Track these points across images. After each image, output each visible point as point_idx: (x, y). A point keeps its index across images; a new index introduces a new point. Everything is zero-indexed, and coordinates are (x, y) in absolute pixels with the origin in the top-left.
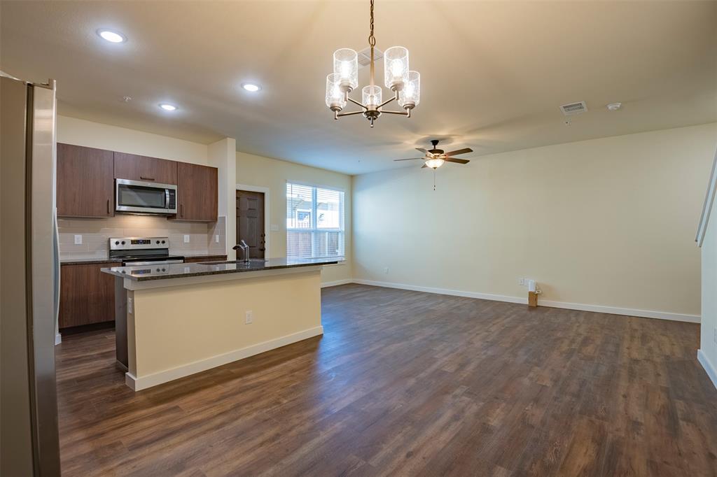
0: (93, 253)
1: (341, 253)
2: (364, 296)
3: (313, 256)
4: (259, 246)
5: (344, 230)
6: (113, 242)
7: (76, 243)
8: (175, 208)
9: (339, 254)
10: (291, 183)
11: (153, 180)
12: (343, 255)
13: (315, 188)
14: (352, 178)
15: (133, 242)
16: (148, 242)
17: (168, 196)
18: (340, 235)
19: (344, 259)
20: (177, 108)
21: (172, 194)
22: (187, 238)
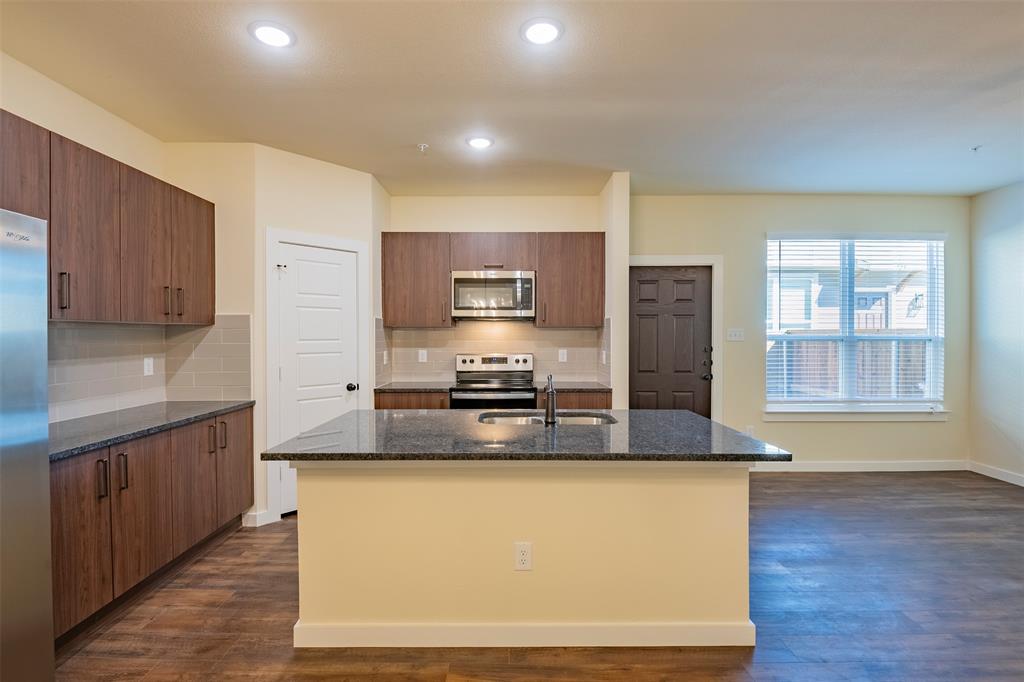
0: (439, 374)
1: (932, 390)
2: (985, 529)
3: (841, 395)
4: (701, 371)
5: (941, 334)
6: (460, 359)
7: (420, 361)
8: (531, 309)
9: (927, 396)
10: (780, 238)
11: (502, 267)
12: (940, 396)
13: (847, 242)
14: (972, 201)
15: (485, 361)
16: (504, 360)
17: (519, 290)
18: (929, 347)
19: (941, 408)
20: (493, 142)
21: (526, 286)
22: (563, 354)
